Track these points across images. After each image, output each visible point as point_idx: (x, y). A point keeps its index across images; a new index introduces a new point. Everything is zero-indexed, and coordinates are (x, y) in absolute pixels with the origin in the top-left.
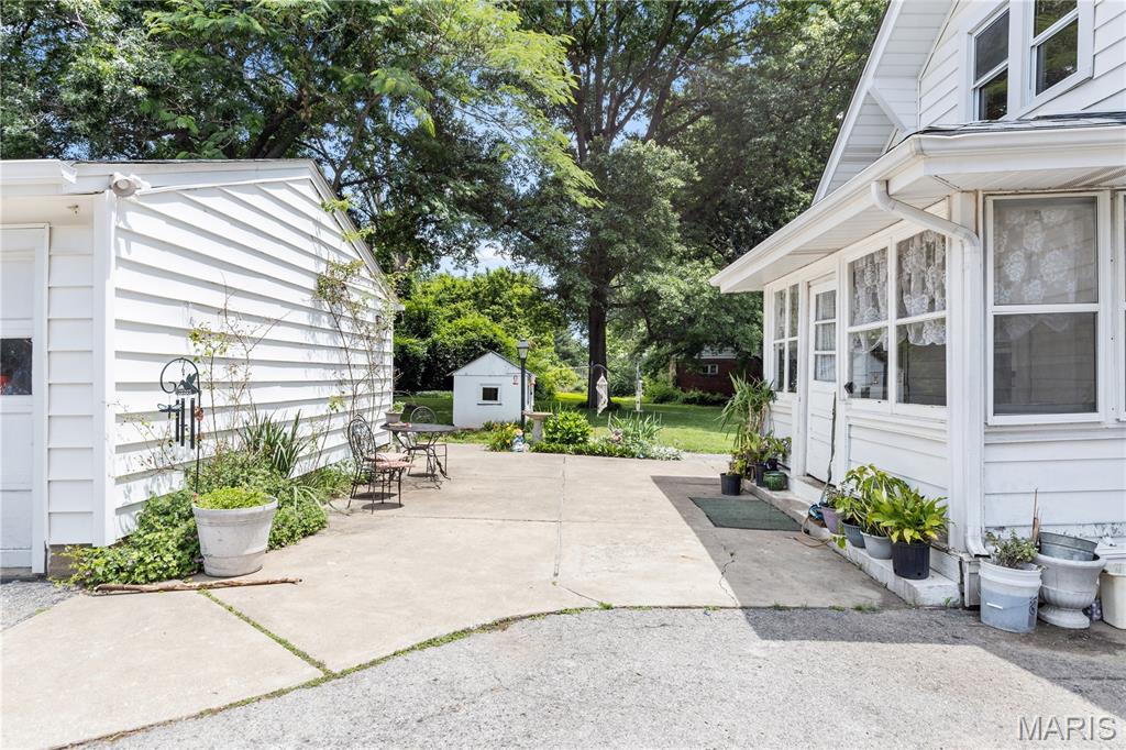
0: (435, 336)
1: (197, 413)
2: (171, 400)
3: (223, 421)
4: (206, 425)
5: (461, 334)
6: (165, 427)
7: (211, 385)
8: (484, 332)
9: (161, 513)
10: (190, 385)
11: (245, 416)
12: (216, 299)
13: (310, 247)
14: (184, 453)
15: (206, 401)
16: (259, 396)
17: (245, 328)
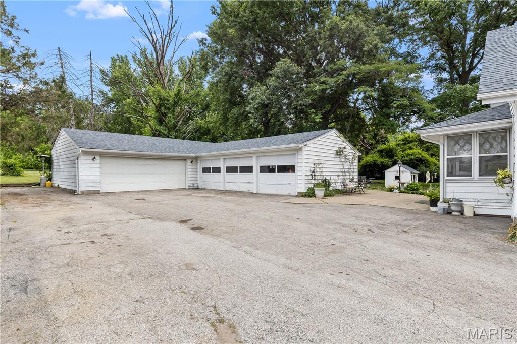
0: (396, 158)
1: (315, 175)
2: (311, 173)
3: (318, 178)
4: (316, 177)
5: (407, 157)
6: (310, 177)
7: (317, 172)
8: (417, 156)
9: (309, 189)
10: (314, 171)
11: (322, 176)
12: (317, 158)
13: (334, 145)
14: (313, 181)
15: (316, 174)
16: (324, 174)
17: (322, 162)
